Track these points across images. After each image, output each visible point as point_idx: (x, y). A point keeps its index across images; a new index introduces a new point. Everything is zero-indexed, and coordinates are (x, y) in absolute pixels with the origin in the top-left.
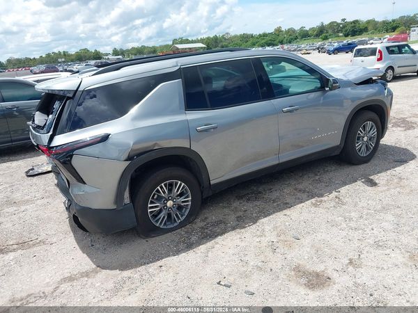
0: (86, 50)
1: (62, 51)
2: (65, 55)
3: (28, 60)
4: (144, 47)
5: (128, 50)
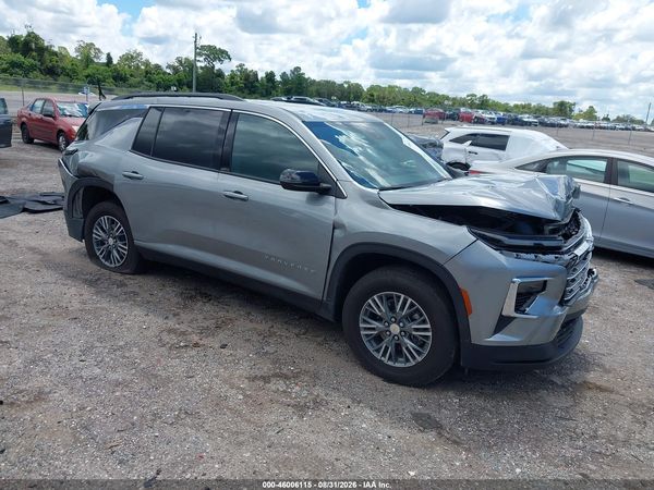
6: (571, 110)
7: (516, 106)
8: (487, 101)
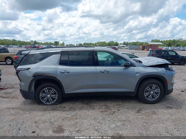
0: (113, 42)
1: (103, 42)
2: (104, 43)
3: (91, 44)
4: (138, 42)
5: (130, 43)
6: (59, 44)
7: (44, 43)
8: (36, 42)
